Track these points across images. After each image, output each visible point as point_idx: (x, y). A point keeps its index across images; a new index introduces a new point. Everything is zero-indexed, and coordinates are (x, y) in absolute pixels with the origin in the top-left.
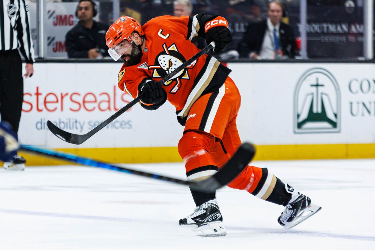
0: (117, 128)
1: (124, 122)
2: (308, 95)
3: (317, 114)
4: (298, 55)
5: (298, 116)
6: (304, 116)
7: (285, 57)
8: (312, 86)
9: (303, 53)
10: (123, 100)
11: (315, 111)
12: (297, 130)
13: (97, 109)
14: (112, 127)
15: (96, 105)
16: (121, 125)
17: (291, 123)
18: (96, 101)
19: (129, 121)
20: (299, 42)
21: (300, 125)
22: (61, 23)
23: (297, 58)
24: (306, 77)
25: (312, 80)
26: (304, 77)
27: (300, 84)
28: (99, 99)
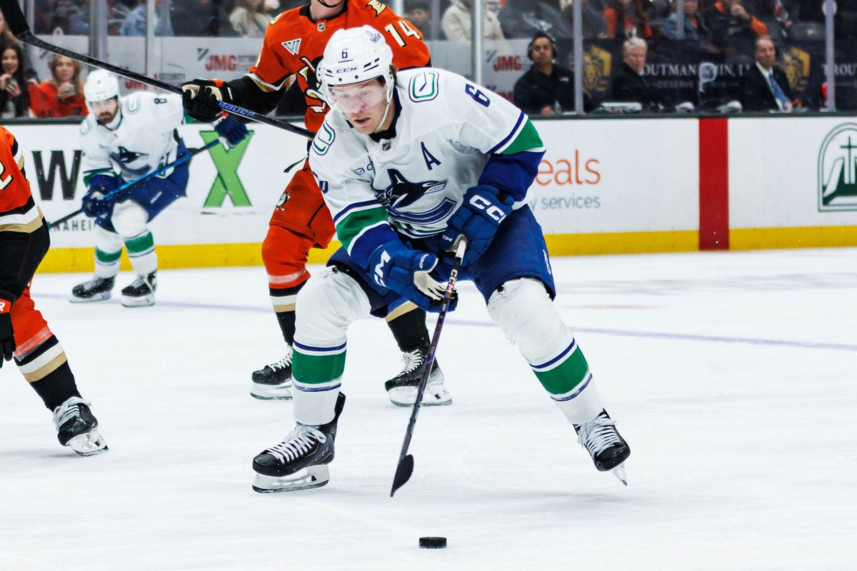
0: (581, 207)
1: (589, 198)
2: (836, 160)
3: (850, 185)
4: (825, 107)
5: (824, 188)
6: (832, 188)
7: (804, 110)
8: (842, 147)
9: (830, 103)
10: (588, 169)
11: (846, 181)
12: (823, 208)
13: (553, 182)
14: (574, 206)
15: (552, 176)
16: (586, 203)
17: (814, 198)
18: (551, 171)
19: (597, 198)
20: (825, 89)
21: (826, 201)
22: (505, 67)
23: (822, 110)
24: (835, 135)
25: (842, 139)
26: (831, 135)
27: (825, 144)
28: (556, 168)
